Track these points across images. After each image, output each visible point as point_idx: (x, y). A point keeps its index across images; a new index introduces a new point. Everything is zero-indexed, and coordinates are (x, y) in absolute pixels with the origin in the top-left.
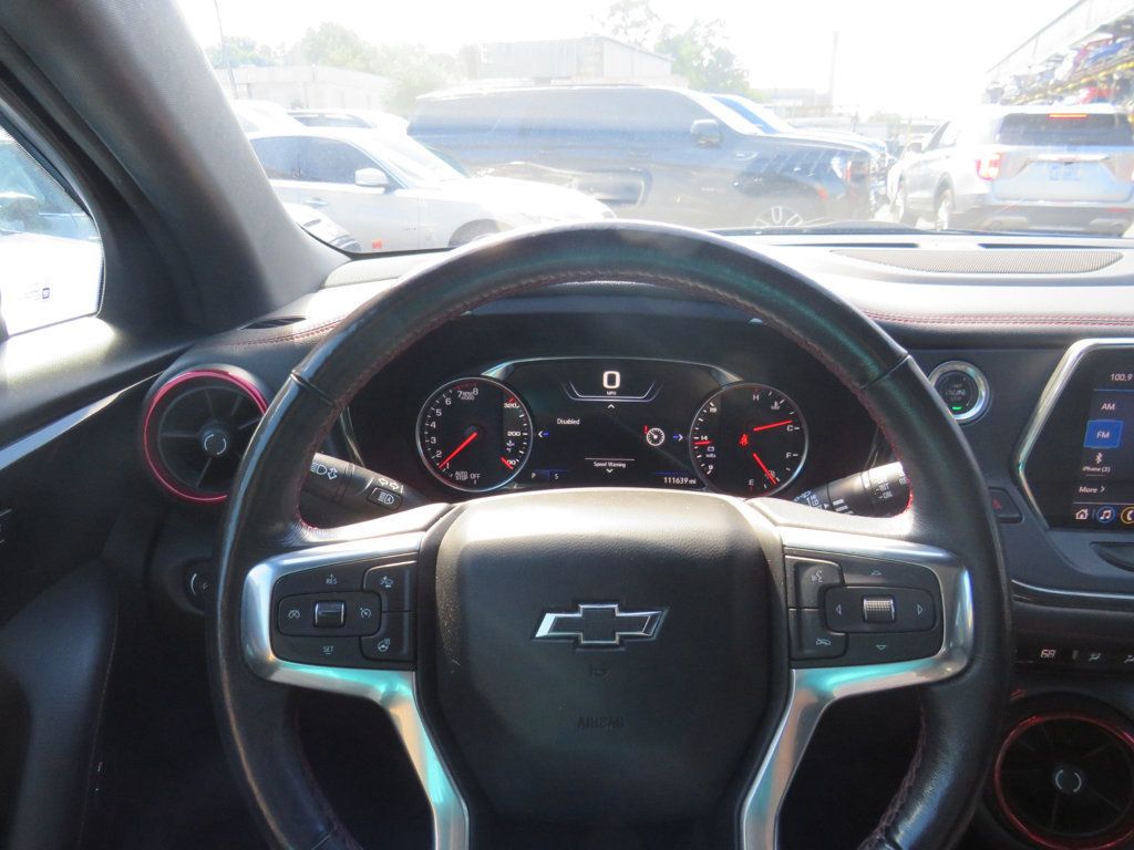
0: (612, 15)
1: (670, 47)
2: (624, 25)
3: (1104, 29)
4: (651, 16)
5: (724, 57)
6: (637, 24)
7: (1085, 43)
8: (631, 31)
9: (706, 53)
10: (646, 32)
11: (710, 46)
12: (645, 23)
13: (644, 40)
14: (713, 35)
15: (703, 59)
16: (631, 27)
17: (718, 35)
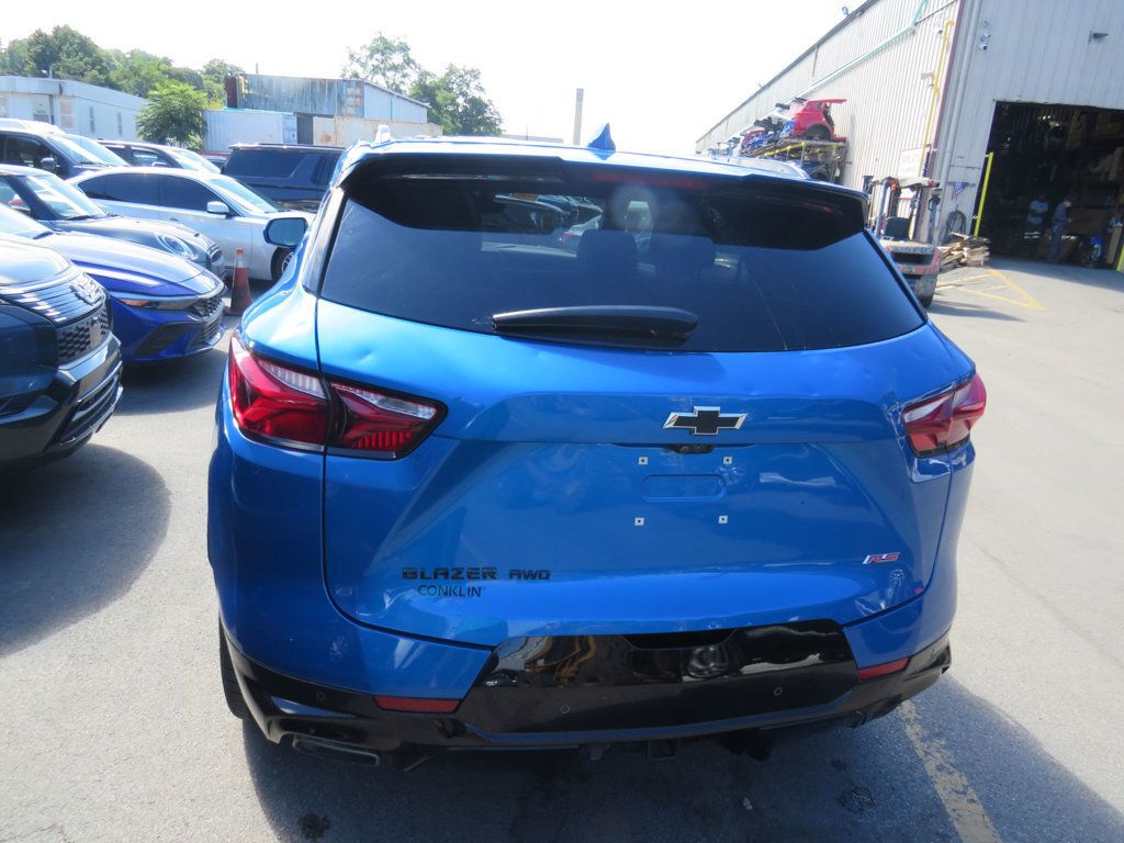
0: (371, 57)
1: (426, 93)
2: (382, 66)
3: (757, 123)
4: (409, 62)
5: (478, 106)
6: (395, 68)
7: (748, 132)
8: (390, 74)
9: (460, 100)
10: (404, 76)
11: (464, 94)
12: (403, 67)
13: (402, 82)
14: (468, 85)
15: (458, 105)
16: (389, 70)
17: (472, 85)
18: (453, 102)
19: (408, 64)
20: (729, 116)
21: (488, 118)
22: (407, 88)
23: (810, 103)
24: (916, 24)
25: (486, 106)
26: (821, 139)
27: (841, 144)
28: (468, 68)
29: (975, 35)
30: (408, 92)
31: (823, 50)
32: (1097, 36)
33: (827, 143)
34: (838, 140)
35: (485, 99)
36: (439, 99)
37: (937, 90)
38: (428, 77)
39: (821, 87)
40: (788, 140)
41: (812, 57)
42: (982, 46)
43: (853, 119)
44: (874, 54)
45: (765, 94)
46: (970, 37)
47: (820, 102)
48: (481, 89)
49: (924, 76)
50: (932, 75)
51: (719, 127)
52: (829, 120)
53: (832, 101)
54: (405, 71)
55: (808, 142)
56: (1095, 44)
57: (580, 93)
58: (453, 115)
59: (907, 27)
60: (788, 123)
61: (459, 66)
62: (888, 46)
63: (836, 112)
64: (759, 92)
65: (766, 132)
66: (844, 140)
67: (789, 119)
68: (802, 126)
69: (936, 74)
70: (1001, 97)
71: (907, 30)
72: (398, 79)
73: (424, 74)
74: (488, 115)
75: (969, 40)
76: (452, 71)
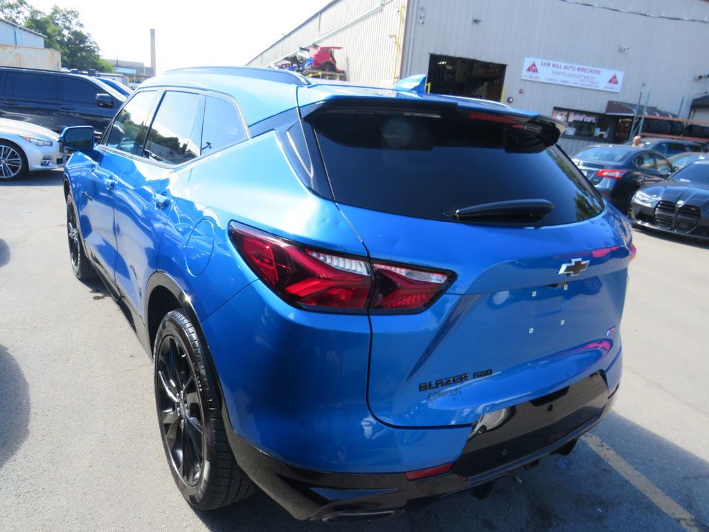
1: (37, 25)
5: (79, 37)
7: (280, 64)
8: (7, 11)
9: (65, 32)
10: (19, 13)
11: (68, 28)
12: (17, 7)
13: (17, 17)
14: (70, 22)
15: (64, 36)
16: (6, 7)
17: (74, 22)
18: (60, 33)
19: (21, 4)
20: (262, 54)
21: (88, 46)
22: (21, 21)
23: (322, 48)
24: (382, 5)
25: (86, 37)
26: (330, 70)
27: (342, 74)
28: (68, 10)
29: (417, 15)
30: (23, 24)
31: (324, 16)
32: (476, 21)
33: (334, 73)
34: (340, 72)
35: (85, 32)
36: (49, 31)
37: (399, 46)
38: (39, 14)
39: (326, 38)
40: (311, 71)
41: (317, 20)
42: (421, 21)
43: (347, 60)
44: (358, 21)
45: (287, 40)
46: (414, 16)
47: (328, 48)
48: (81, 25)
49: (391, 37)
50: (395, 36)
51: (256, 60)
52: (333, 59)
53: (334, 48)
54: (19, 9)
55: (323, 72)
56: (475, 25)
57: (153, 33)
58: (61, 43)
59: (377, 7)
60: (308, 60)
61: (62, 8)
62: (367, 17)
63: (337, 55)
64: (283, 39)
65: (292, 64)
66: (343, 72)
67: (308, 58)
68: (318, 62)
69: (397, 36)
70: (432, 51)
71: (377, 9)
72: (14, 14)
73: (35, 12)
74: (86, 44)
75: (414, 17)
76: (56, 11)
